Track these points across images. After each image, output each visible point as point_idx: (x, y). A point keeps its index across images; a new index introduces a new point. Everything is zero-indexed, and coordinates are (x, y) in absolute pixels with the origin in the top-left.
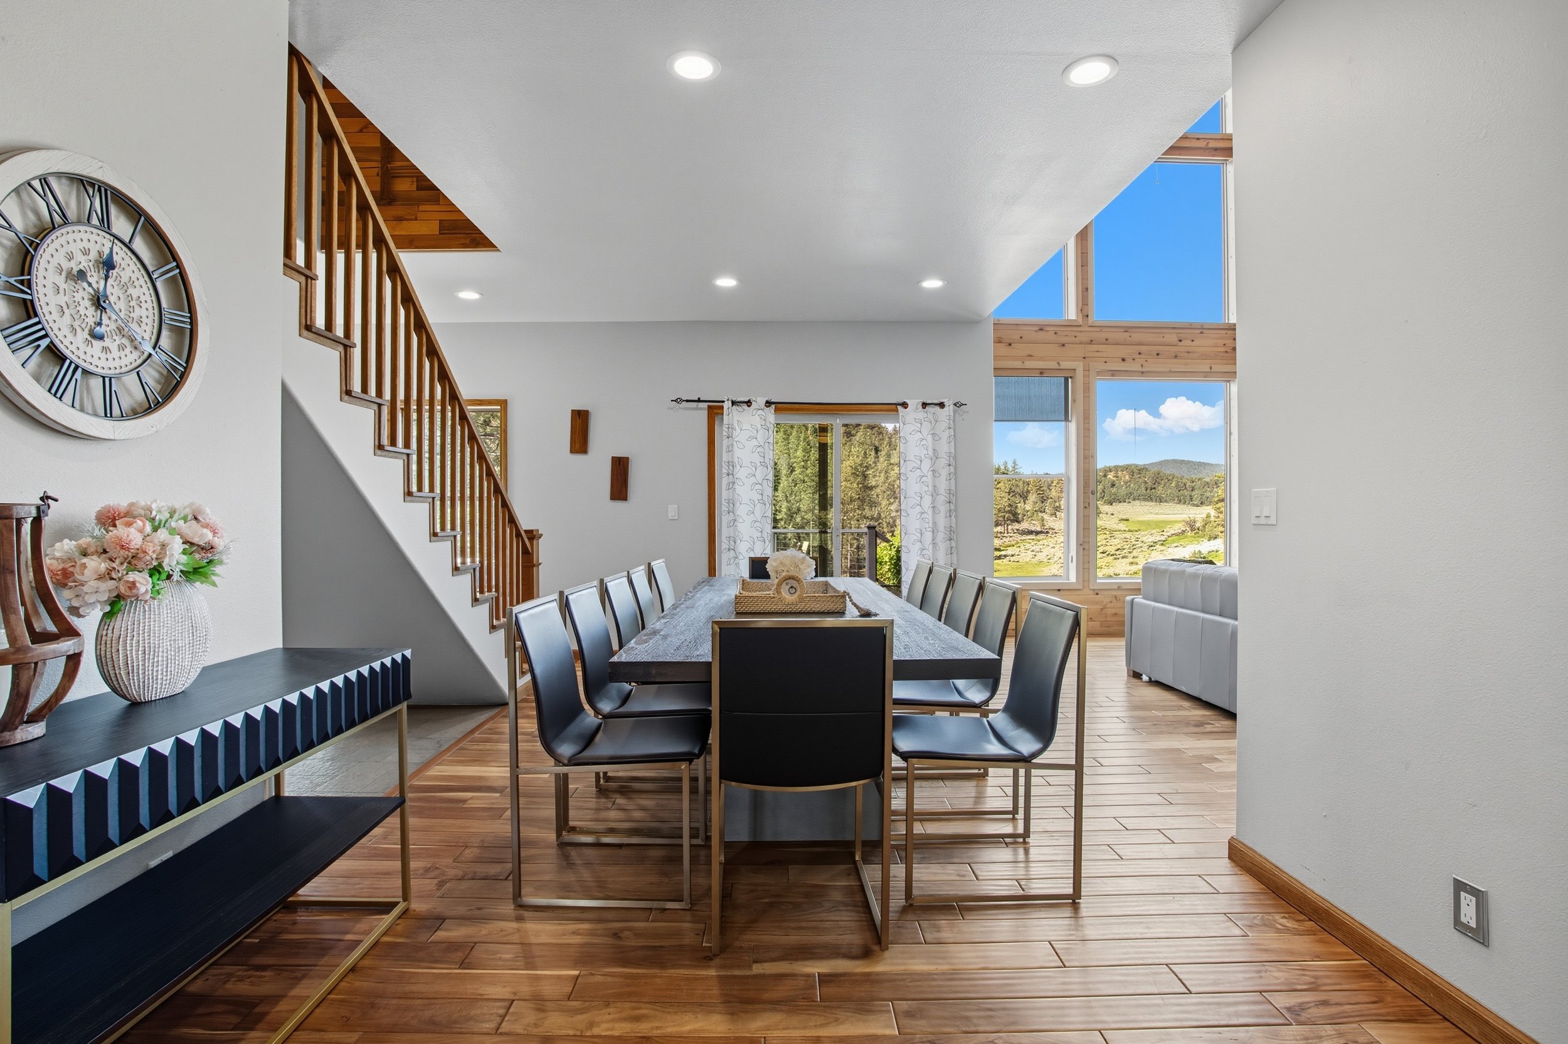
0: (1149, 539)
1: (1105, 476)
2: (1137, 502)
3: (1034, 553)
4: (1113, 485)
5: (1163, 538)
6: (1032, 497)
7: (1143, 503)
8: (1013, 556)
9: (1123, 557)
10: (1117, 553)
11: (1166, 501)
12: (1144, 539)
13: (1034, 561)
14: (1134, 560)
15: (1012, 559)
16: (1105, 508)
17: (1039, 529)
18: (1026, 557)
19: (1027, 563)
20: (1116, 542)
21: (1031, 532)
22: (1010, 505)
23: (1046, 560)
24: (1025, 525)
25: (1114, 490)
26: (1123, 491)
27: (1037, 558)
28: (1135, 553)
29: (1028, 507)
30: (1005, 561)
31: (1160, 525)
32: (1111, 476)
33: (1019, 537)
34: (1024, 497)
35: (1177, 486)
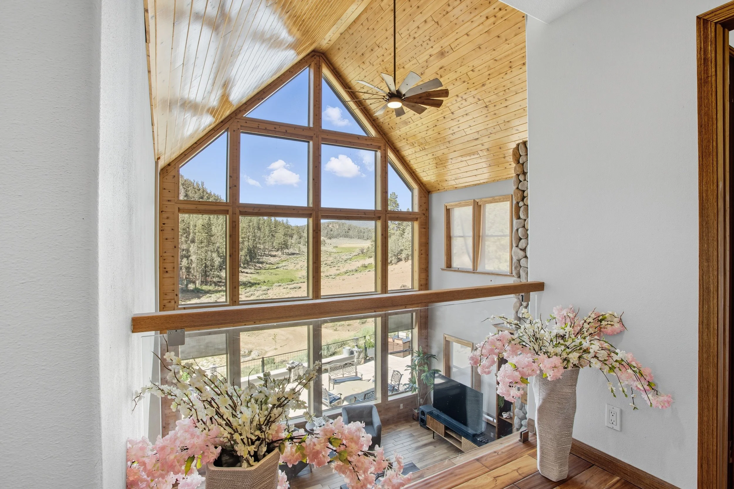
0: (345, 258)
1: (328, 226)
2: (341, 238)
3: (295, 265)
4: (331, 230)
5: (350, 257)
6: (295, 237)
7: (344, 238)
8: (285, 266)
9: (334, 267)
10: (332, 264)
11: (353, 238)
12: (343, 257)
13: (295, 269)
14: (338, 268)
15: (285, 268)
16: (328, 241)
17: (298, 252)
18: (291, 267)
19: (291, 270)
20: (331, 259)
21: (293, 254)
22: (284, 241)
23: (300, 268)
24: (291, 251)
25: (332, 233)
26: (335, 233)
27: (296, 267)
28: (339, 265)
29: (293, 241)
30: (281, 269)
31: (350, 250)
32: (330, 226)
33: (288, 257)
34: (291, 236)
35: (358, 231)
